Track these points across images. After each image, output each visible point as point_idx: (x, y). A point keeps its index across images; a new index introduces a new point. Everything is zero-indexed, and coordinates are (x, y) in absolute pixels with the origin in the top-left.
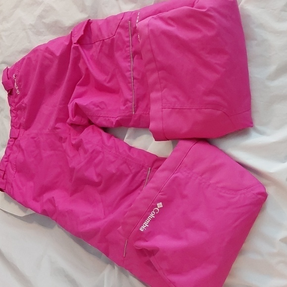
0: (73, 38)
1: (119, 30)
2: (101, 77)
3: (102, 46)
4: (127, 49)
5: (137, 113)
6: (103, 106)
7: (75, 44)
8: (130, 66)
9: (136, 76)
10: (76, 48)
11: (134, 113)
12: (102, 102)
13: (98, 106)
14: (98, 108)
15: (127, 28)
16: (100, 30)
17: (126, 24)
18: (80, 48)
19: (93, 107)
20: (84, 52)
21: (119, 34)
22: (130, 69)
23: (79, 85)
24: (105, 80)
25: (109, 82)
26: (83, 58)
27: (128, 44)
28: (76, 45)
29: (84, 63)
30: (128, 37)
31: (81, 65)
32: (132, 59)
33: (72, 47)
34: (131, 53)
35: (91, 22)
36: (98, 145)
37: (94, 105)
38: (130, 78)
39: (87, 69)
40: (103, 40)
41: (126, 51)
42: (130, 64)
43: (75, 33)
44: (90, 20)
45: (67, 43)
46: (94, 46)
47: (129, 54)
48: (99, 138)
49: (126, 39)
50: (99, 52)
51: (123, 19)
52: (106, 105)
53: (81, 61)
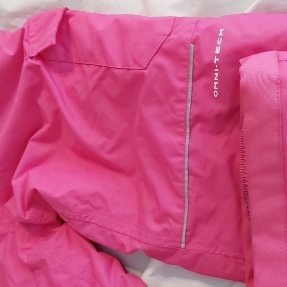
0: (25, 44)
1: (160, 59)
2: (92, 139)
3: (102, 79)
4: (178, 106)
5: (190, 246)
6: (98, 203)
7: (31, 58)
8: (182, 145)
9: (198, 171)
10: (35, 69)
11: (183, 245)
12: (97, 195)
13: (87, 202)
14: (87, 206)
15: (185, 60)
16: (99, 42)
17: (182, 50)
18: (44, 70)
19: (75, 201)
20: (51, 76)
21: (160, 67)
22: (181, 152)
23: (37, 140)
24: (102, 147)
25: (112, 151)
26: (49, 89)
27: (182, 95)
28: (34, 62)
29: (52, 99)
30: (184, 79)
31: (42, 101)
32: (188, 131)
33: (25, 64)
34: (188, 117)
35: (71, 16)
36: (82, 278)
37: (78, 197)
38: (181, 170)
39: (57, 112)
40: (109, 68)
41: (173, 110)
42: (180, 139)
43: (32, 34)
44: (67, 9)
45: (11, 52)
46: (77, 69)
47: (182, 119)
48: (85, 261)
49: (179, 85)
50: (94, 88)
51: (172, 36)
52: (104, 201)
53: (44, 94)
